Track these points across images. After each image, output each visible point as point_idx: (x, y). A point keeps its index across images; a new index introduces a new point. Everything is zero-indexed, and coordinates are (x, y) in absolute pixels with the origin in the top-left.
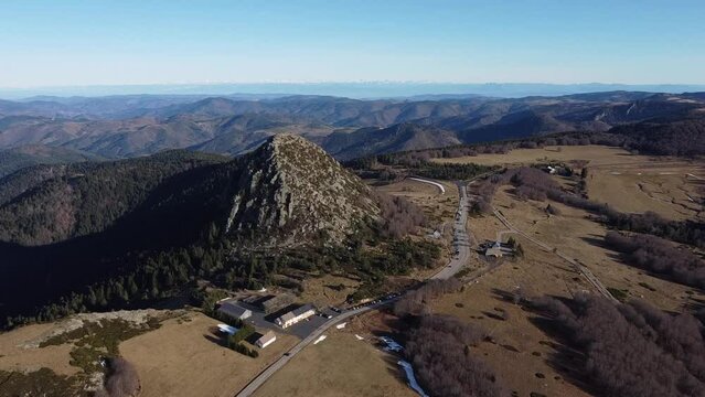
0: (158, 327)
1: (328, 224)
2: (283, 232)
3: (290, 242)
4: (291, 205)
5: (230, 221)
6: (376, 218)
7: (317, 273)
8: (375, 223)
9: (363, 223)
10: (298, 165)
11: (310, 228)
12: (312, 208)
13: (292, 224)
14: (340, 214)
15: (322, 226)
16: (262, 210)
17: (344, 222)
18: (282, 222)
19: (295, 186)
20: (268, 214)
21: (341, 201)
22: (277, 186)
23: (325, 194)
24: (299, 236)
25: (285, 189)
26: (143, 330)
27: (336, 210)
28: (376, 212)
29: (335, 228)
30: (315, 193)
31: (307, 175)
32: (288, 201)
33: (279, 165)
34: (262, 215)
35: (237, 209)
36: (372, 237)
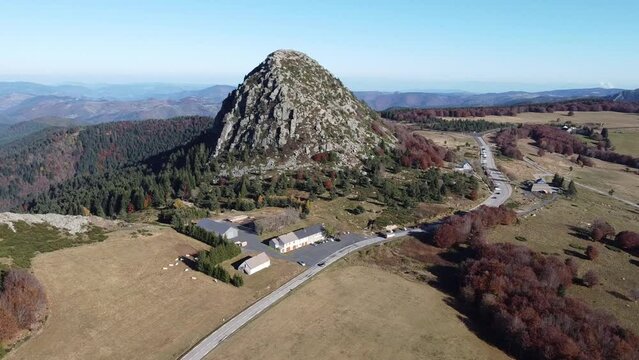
0: (102, 239)
1: (336, 146)
2: (283, 153)
3: (291, 164)
4: (294, 122)
5: (220, 141)
6: (393, 146)
7: (326, 194)
8: (393, 151)
9: (378, 149)
10: (304, 81)
11: (316, 149)
12: (319, 126)
13: (293, 145)
14: (352, 137)
15: (330, 147)
16: (258, 127)
17: (358, 146)
18: (283, 141)
19: (299, 102)
20: (266, 133)
21: (353, 123)
22: (278, 101)
23: (334, 113)
24: (302, 158)
25: (287, 104)
26: (79, 241)
27: (348, 132)
28: (393, 141)
29: (346, 151)
30: (322, 111)
31: (314, 92)
32: (291, 117)
33: (281, 78)
34: (258, 133)
35: (229, 128)
36: (391, 164)
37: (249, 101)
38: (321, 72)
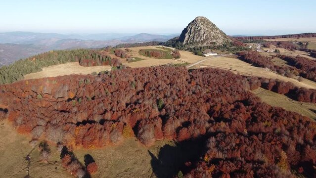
1: (216, 41)
2: (203, 42)
3: (205, 44)
4: (205, 35)
5: (185, 40)
8: (230, 42)
9: (227, 42)
10: (206, 25)
11: (211, 41)
12: (211, 36)
13: (205, 41)
14: (220, 39)
15: (214, 41)
16: (195, 36)
17: (221, 41)
18: (202, 39)
19: (206, 30)
21: (220, 35)
22: (200, 30)
23: (215, 33)
24: (208, 43)
25: (203, 31)
27: (219, 37)
29: (218, 42)
30: (212, 32)
31: (209, 27)
33: (200, 24)
34: (195, 38)
35: (187, 37)
36: (230, 45)
37: (192, 30)
38: (210, 22)
